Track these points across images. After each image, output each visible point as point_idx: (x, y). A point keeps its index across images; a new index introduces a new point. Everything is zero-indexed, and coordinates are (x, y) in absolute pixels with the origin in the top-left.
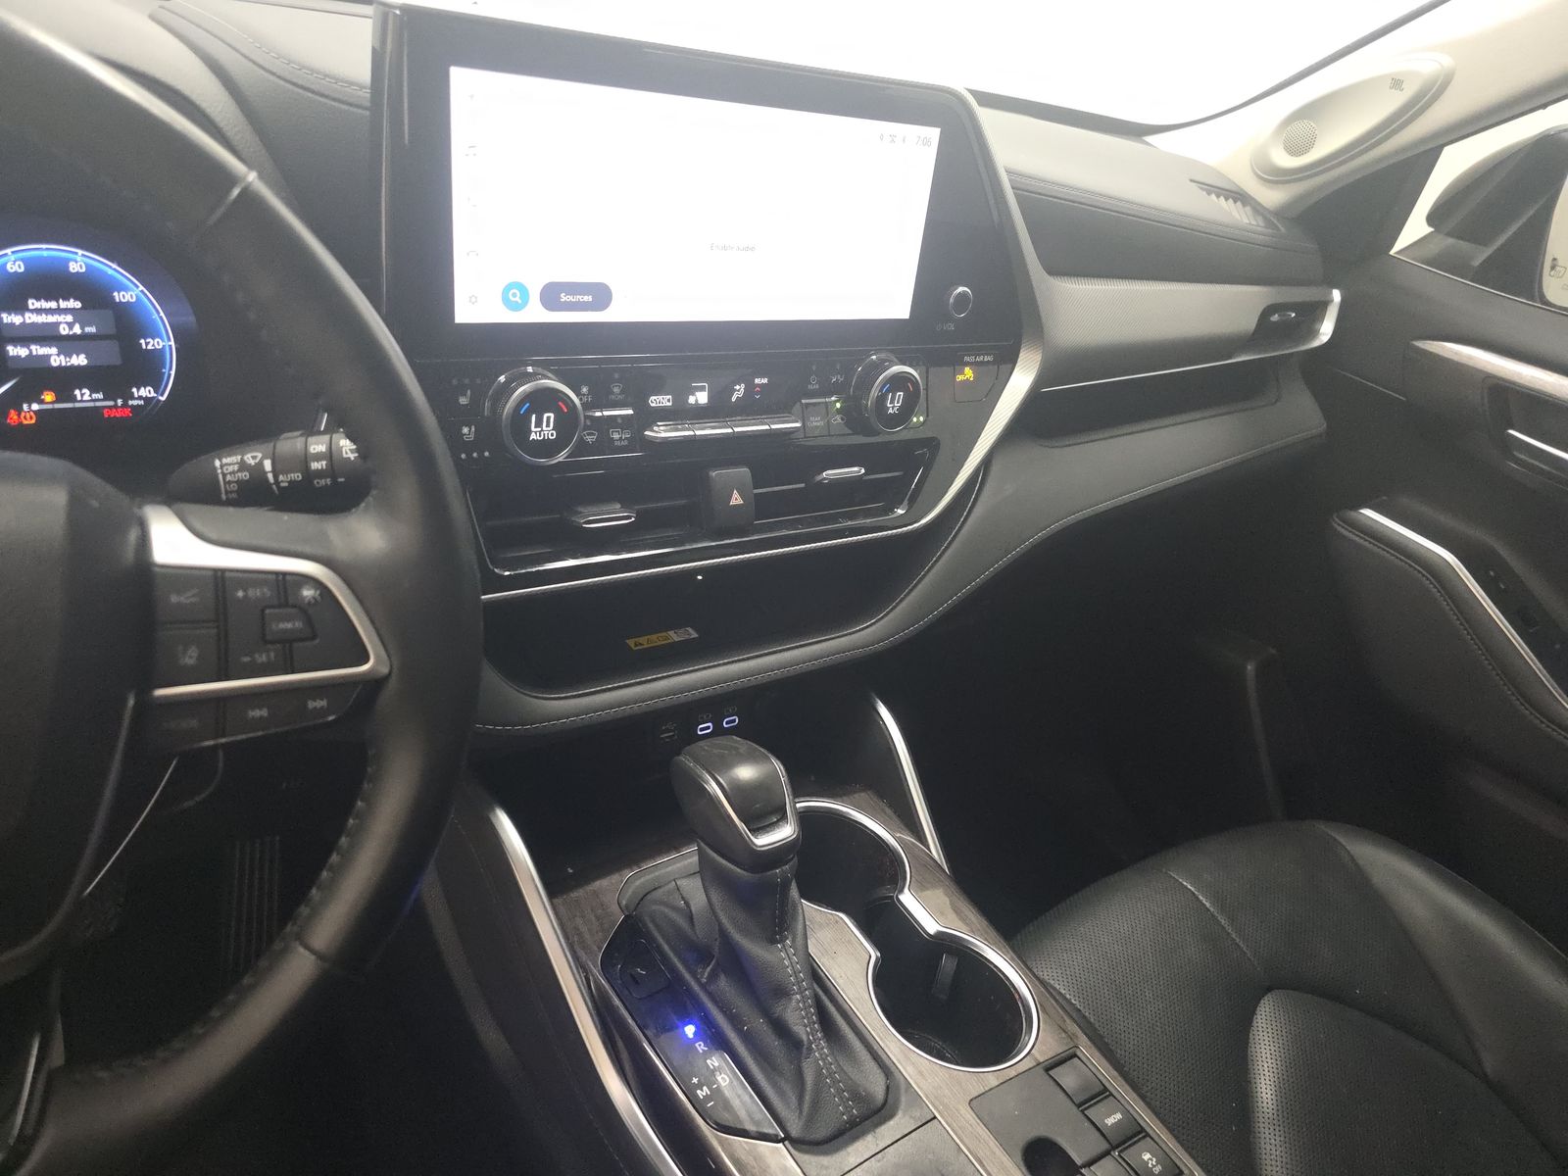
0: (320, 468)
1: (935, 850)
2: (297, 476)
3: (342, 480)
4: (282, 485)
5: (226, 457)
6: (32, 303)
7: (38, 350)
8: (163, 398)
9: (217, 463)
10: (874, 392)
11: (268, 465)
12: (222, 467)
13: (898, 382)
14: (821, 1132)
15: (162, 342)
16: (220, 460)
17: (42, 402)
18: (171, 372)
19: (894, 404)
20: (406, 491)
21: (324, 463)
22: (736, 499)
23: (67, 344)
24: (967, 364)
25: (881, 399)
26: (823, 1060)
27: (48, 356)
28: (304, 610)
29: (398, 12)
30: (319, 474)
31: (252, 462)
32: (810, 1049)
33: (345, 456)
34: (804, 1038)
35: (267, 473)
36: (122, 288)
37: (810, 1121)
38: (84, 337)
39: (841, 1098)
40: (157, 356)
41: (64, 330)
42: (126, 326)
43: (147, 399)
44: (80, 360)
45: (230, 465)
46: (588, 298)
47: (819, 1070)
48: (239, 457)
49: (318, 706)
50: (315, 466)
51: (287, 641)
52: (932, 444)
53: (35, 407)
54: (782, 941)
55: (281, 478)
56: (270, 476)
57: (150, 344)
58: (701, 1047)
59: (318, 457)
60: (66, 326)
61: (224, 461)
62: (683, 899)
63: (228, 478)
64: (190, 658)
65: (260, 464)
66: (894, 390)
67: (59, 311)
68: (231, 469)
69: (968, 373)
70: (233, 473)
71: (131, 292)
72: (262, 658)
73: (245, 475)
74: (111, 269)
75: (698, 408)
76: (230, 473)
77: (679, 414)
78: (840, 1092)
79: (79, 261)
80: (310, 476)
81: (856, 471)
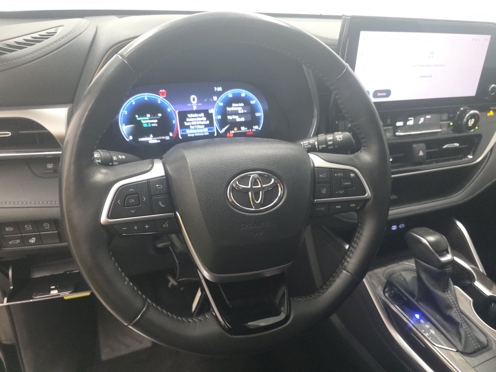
0: (331, 143)
1: (481, 269)
2: (324, 146)
3: (336, 147)
4: (320, 148)
5: (304, 141)
6: (234, 105)
7: (234, 117)
8: (260, 129)
9: (302, 143)
10: (465, 120)
11: (316, 143)
12: (303, 144)
13: (472, 116)
14: (469, 350)
15: (260, 114)
16: (303, 142)
17: (234, 130)
18: (262, 122)
19: (471, 122)
20: (374, 147)
21: (332, 142)
22: (421, 154)
23: (240, 115)
24: (492, 110)
25: (468, 121)
26: (467, 329)
27: (236, 119)
28: (351, 179)
29: (349, 18)
30: (331, 145)
31: (312, 143)
32: (462, 326)
33: (338, 140)
34: (459, 321)
35: (316, 145)
36: (252, 100)
37: (465, 347)
38: (244, 113)
39: (474, 341)
40: (259, 118)
41: (240, 112)
42: (253, 110)
43: (256, 129)
44: (243, 119)
45: (305, 143)
46: (385, 94)
47: (465, 332)
48: (308, 141)
49: (353, 206)
50: (329, 143)
51: (346, 187)
52: (479, 137)
53: (233, 132)
54: (447, 291)
55: (320, 146)
56: (317, 146)
57: (258, 114)
58: (422, 321)
59: (330, 141)
60: (241, 111)
61: (304, 142)
62: (403, 277)
63: (305, 147)
64: (324, 191)
65: (314, 143)
66: (471, 118)
67: (239, 107)
68: (306, 144)
69: (491, 113)
70: (307, 145)
71: (254, 101)
72: (341, 192)
73: (310, 146)
74: (251, 95)
75: (410, 126)
76: (306, 146)
77: (405, 128)
78: (473, 339)
79: (244, 93)
80: (328, 146)
81: (457, 145)
